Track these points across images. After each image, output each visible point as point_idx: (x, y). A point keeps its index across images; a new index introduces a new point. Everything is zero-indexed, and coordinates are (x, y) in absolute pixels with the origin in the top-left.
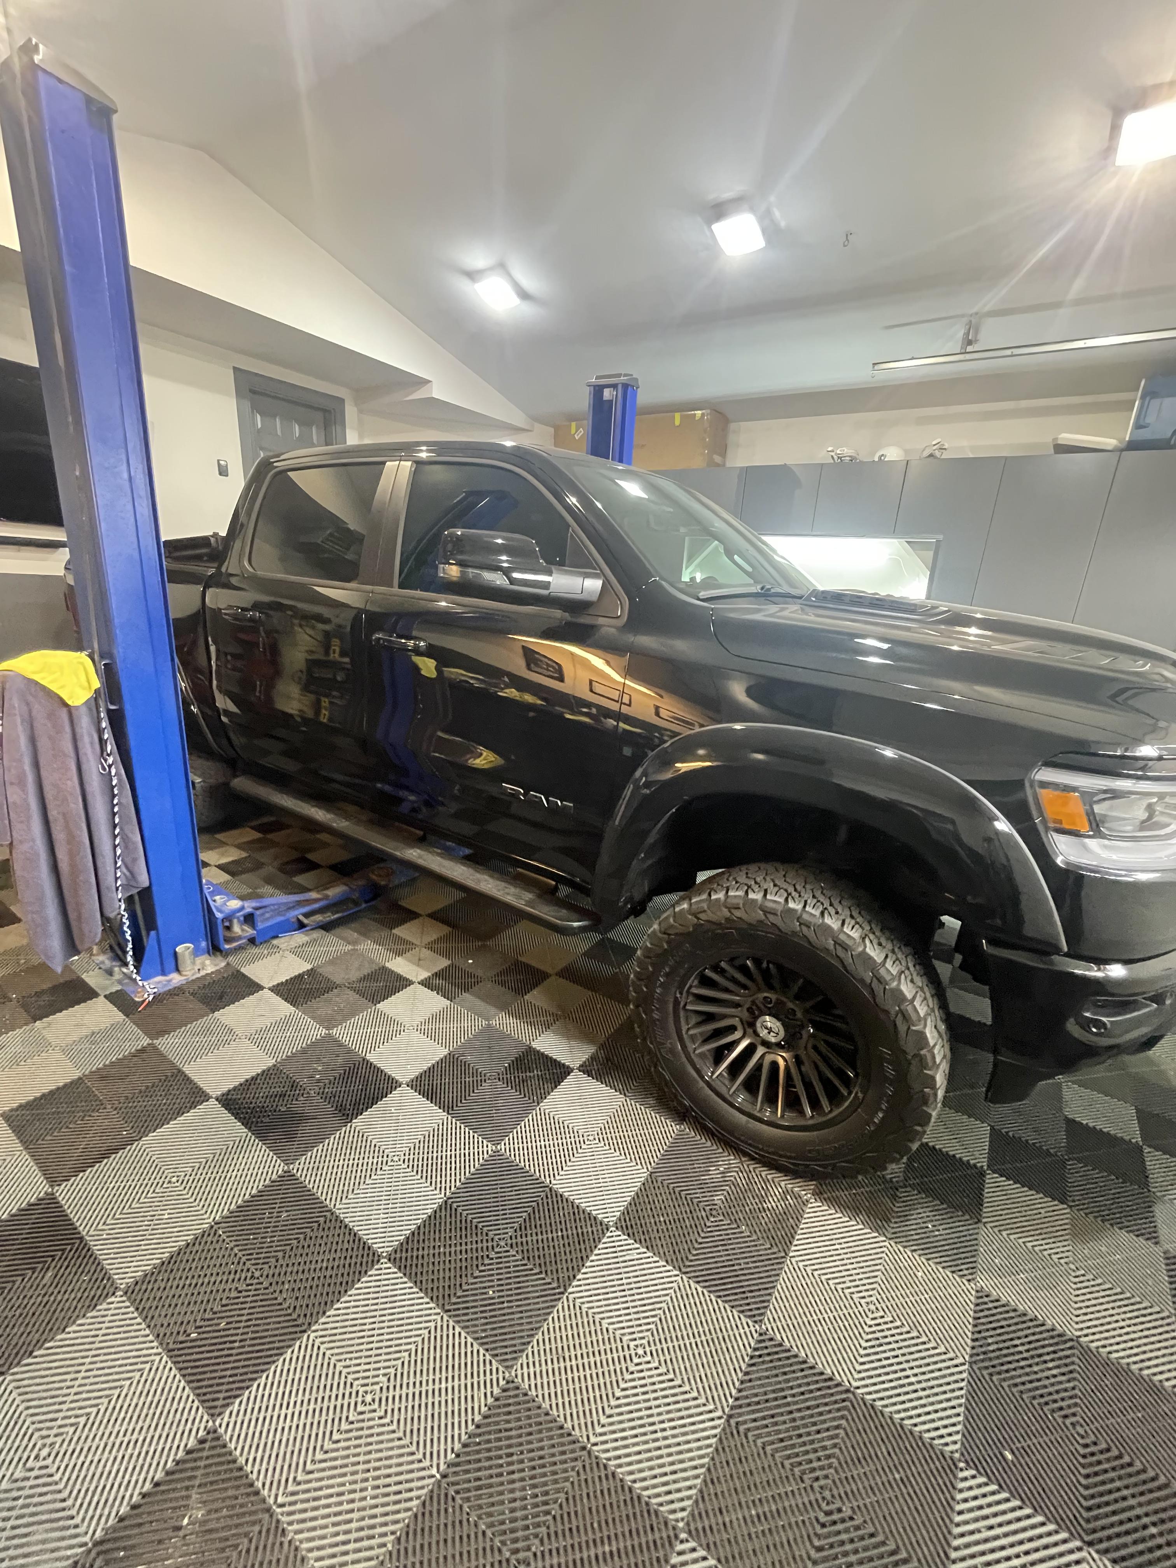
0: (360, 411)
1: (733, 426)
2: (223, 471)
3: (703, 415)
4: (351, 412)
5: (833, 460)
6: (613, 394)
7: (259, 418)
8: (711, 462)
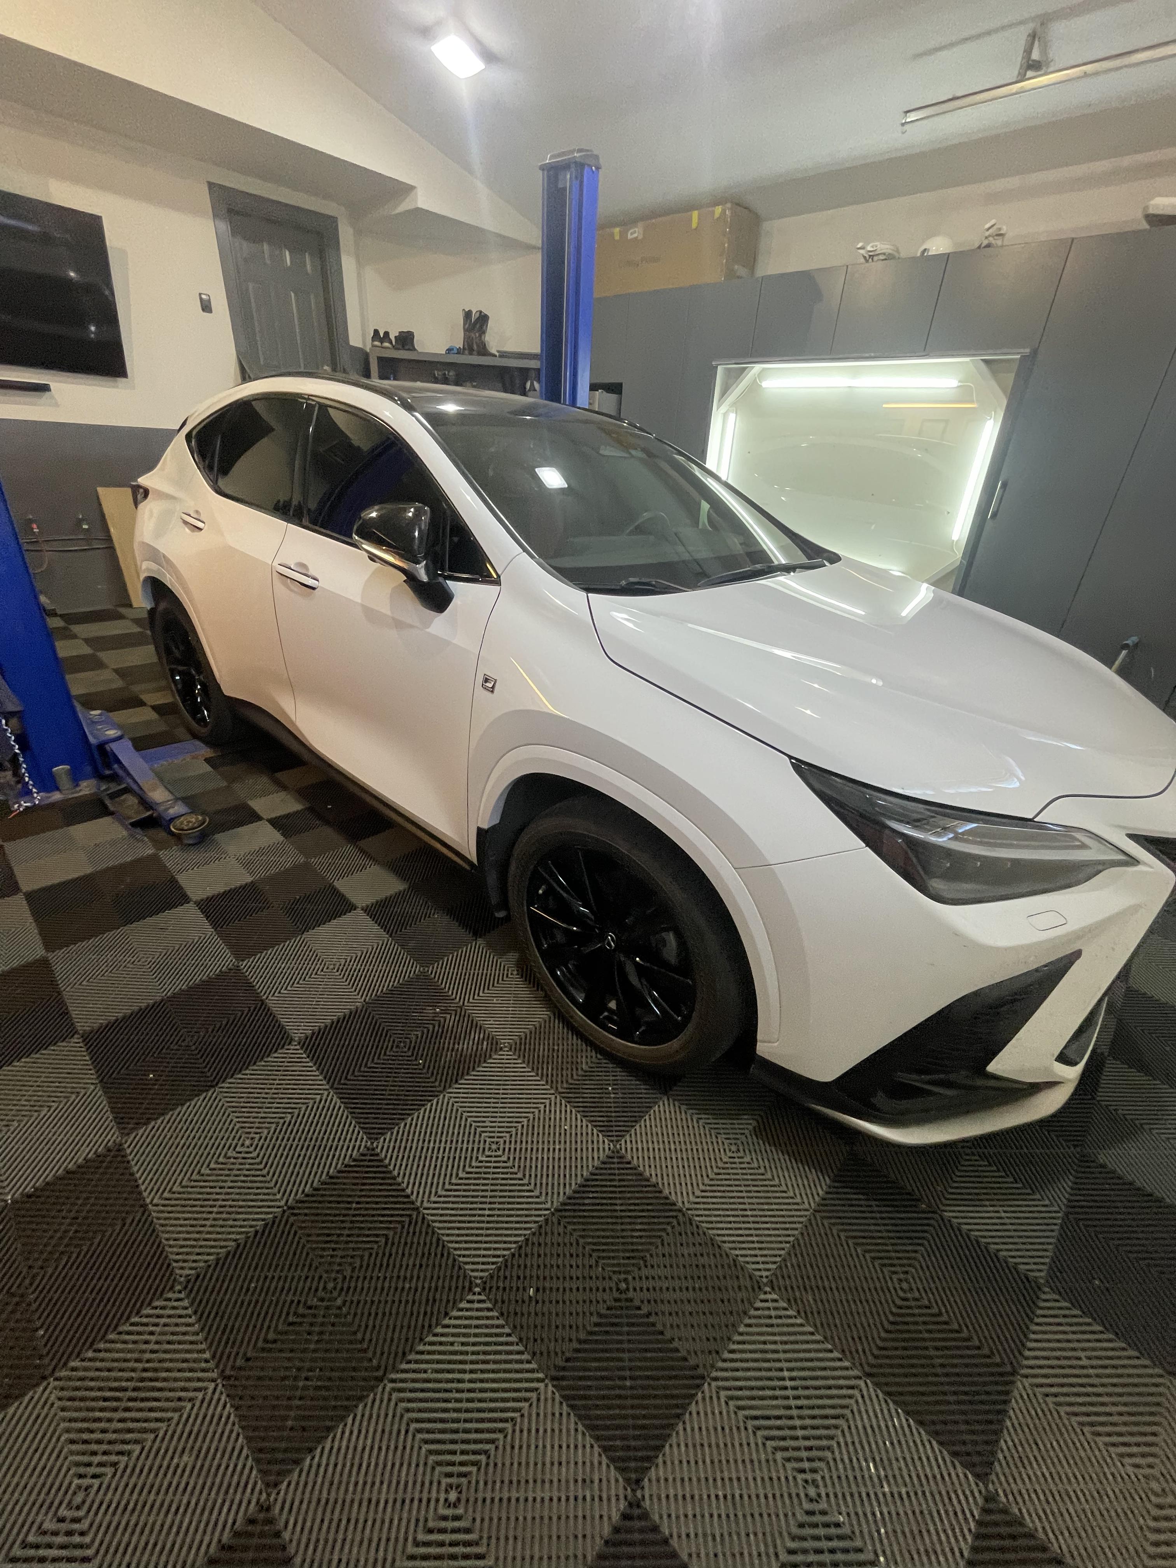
0: (359, 233)
1: (766, 226)
2: (206, 307)
3: (724, 211)
4: (346, 233)
5: (862, 260)
6: (567, 179)
7: (245, 244)
8: (731, 274)
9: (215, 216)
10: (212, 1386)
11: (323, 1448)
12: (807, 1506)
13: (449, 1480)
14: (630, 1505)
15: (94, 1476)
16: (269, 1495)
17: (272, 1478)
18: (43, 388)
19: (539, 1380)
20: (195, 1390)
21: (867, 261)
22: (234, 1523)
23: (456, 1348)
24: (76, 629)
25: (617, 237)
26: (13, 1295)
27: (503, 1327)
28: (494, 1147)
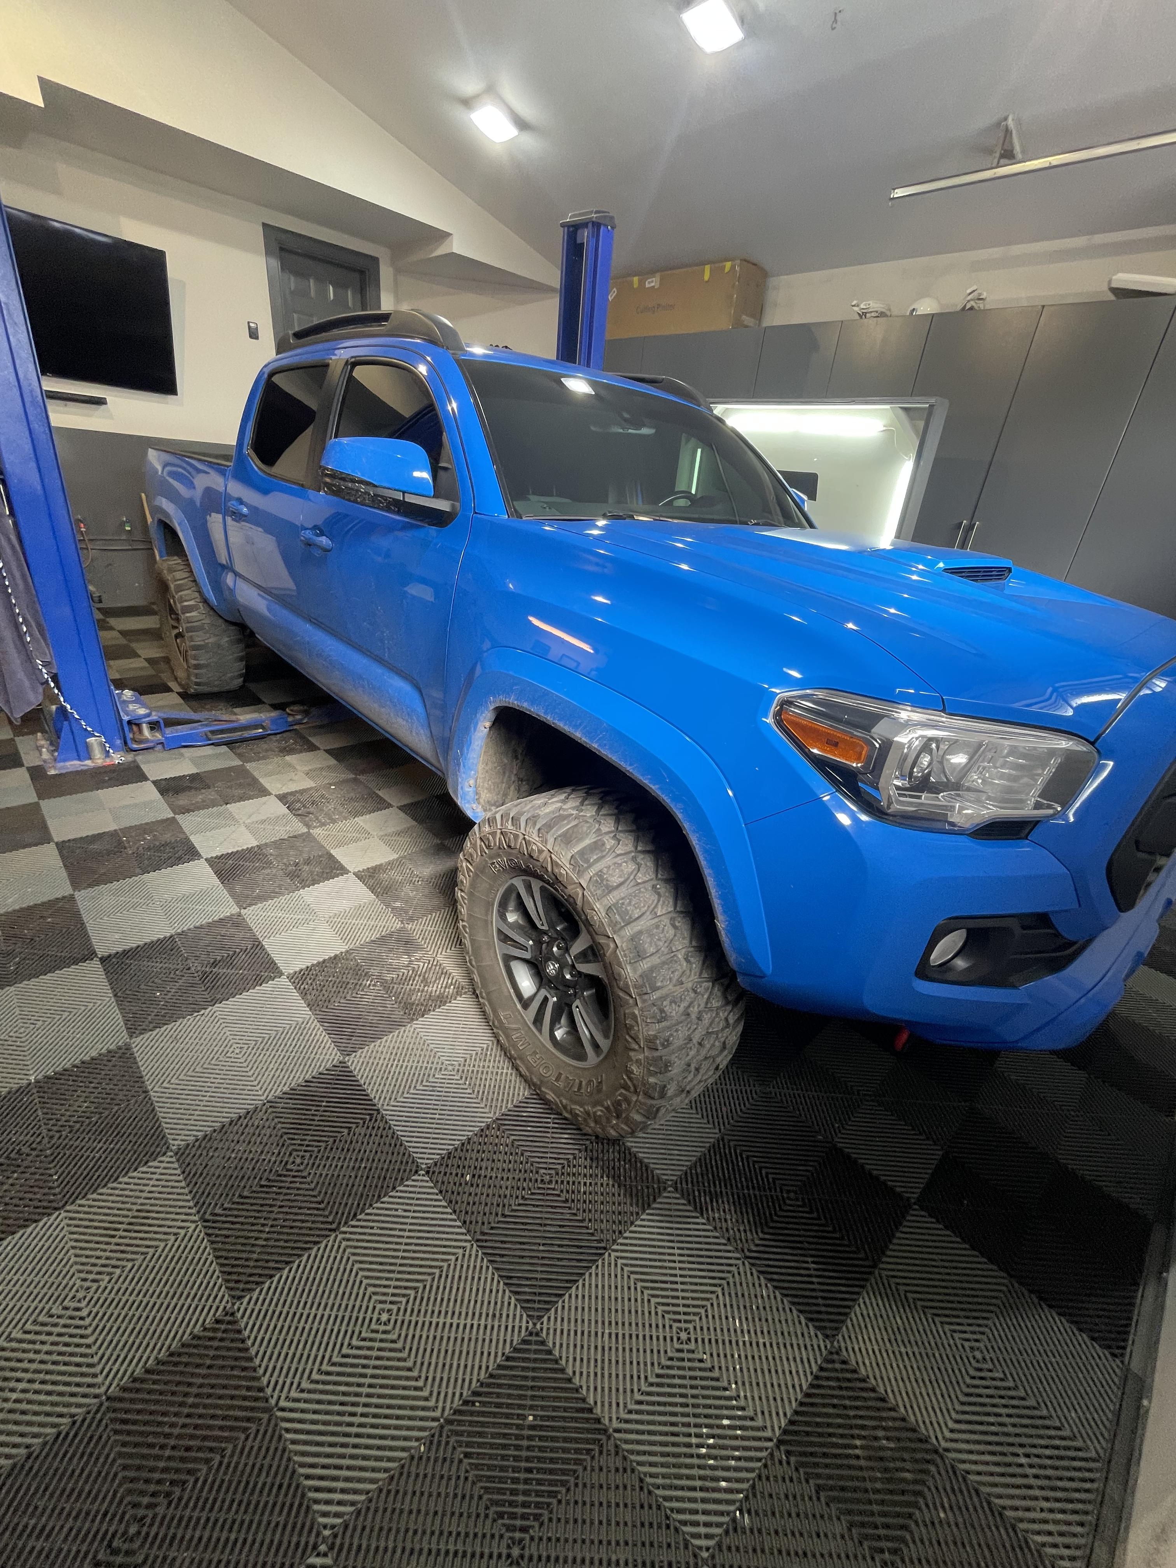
2: (253, 334)
3: (733, 267)
4: (386, 273)
5: (857, 317)
6: (585, 235)
7: (292, 278)
8: (738, 324)
9: (268, 253)
10: (193, 1226)
11: (281, 1277)
12: (677, 1346)
13: (382, 1306)
14: (531, 1334)
15: (94, 1281)
16: (233, 1304)
17: (238, 1293)
18: (100, 402)
19: (466, 1241)
20: (179, 1228)
21: (861, 317)
22: (204, 1321)
23: (400, 1213)
24: (113, 621)
25: (636, 285)
26: (34, 1149)
27: (440, 1200)
28: (450, 1068)
